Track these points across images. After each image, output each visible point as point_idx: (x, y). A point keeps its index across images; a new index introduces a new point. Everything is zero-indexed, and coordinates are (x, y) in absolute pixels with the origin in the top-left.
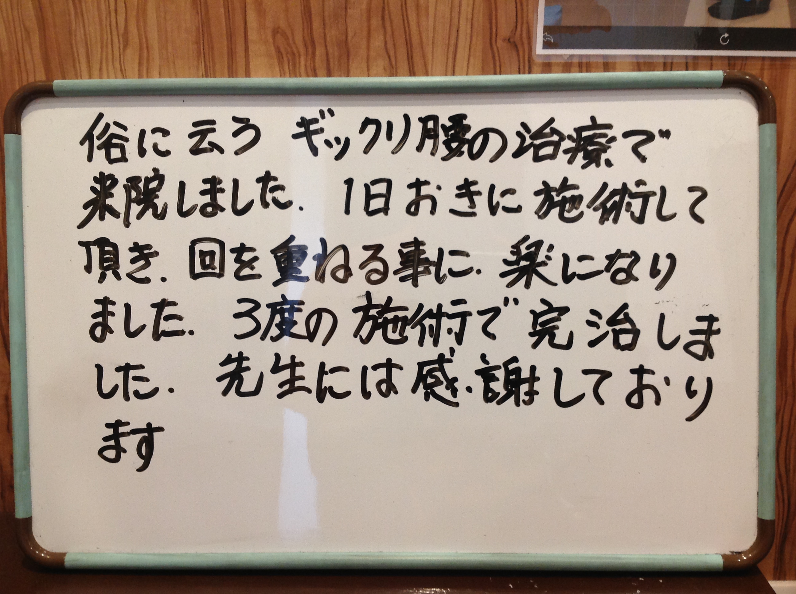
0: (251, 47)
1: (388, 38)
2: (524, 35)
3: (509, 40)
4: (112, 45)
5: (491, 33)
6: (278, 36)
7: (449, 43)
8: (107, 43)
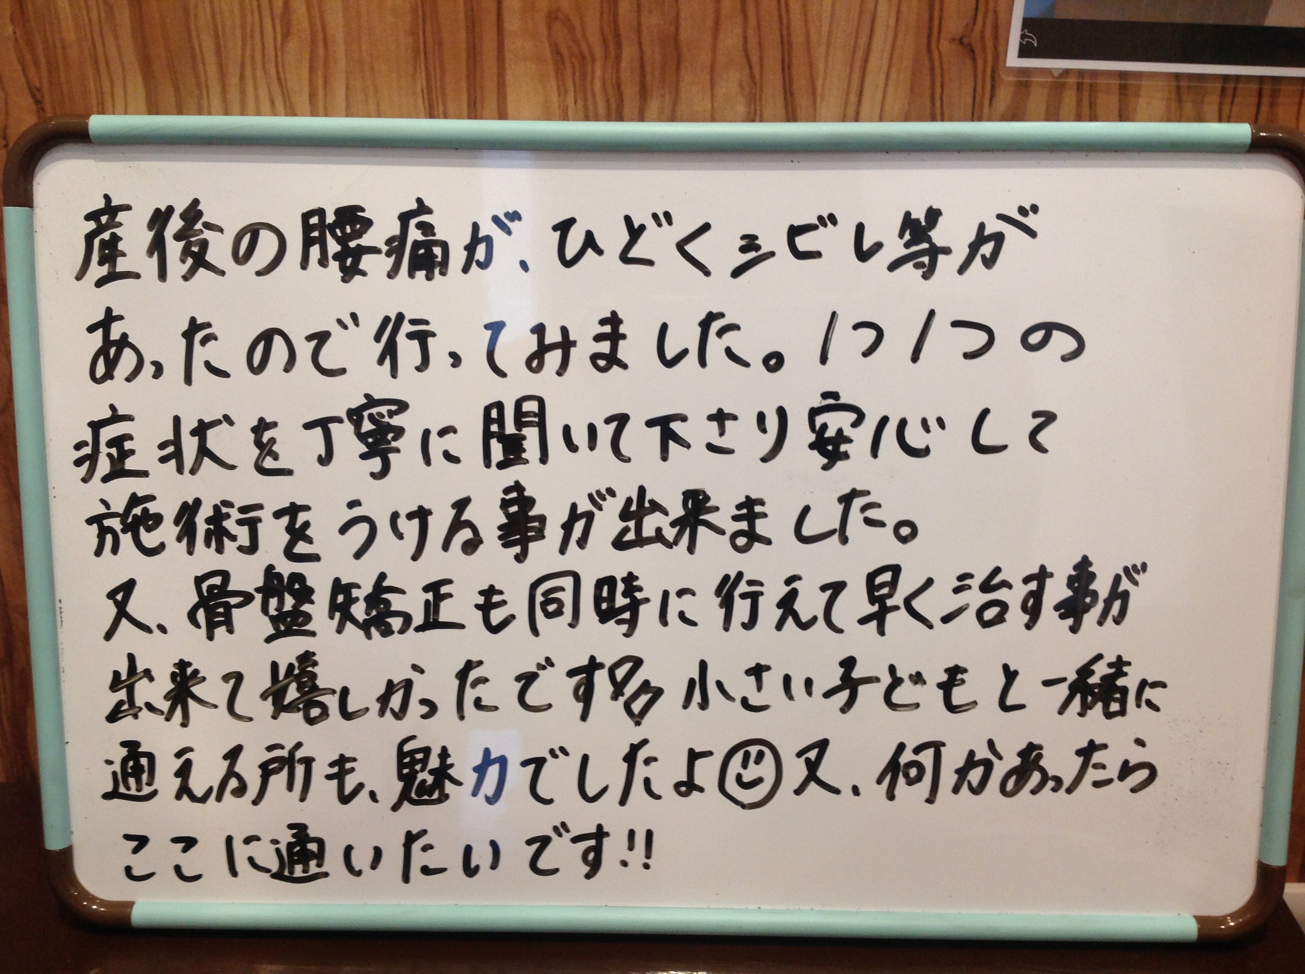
0: (509, 44)
1: (751, 32)
2: (988, 33)
3: (961, 39)
4: (262, 34)
5: (931, 28)
6: (557, 25)
7: (856, 43)
8: (252, 31)
